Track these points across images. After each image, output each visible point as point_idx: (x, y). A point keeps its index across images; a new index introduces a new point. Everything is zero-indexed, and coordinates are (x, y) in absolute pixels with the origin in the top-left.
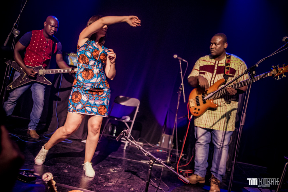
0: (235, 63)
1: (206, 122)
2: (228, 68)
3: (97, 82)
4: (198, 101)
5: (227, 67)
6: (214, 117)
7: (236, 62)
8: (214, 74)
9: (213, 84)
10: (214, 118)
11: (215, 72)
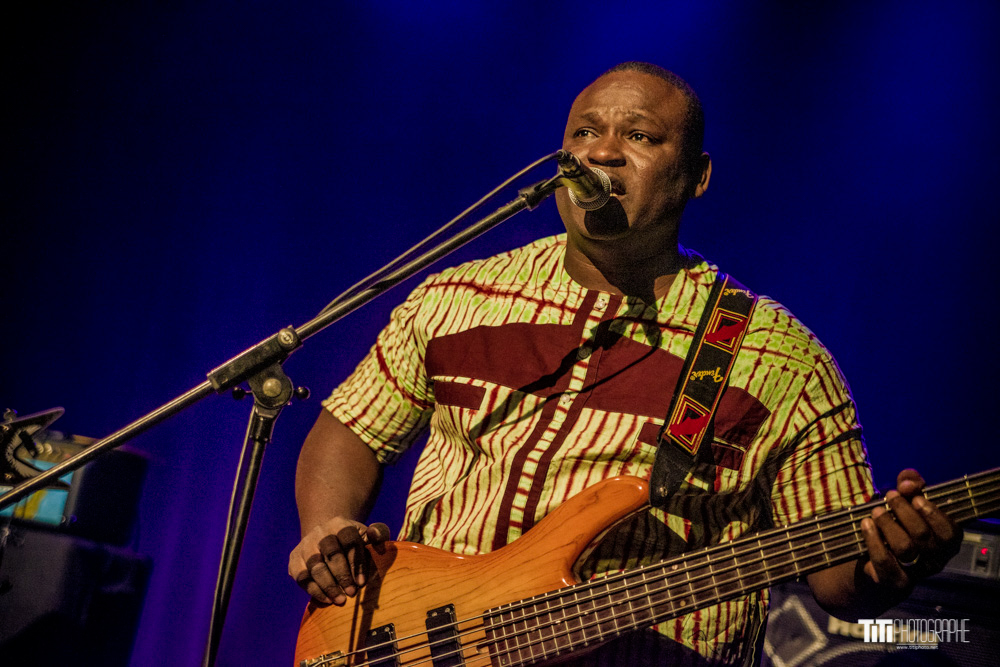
11: (576, 385)
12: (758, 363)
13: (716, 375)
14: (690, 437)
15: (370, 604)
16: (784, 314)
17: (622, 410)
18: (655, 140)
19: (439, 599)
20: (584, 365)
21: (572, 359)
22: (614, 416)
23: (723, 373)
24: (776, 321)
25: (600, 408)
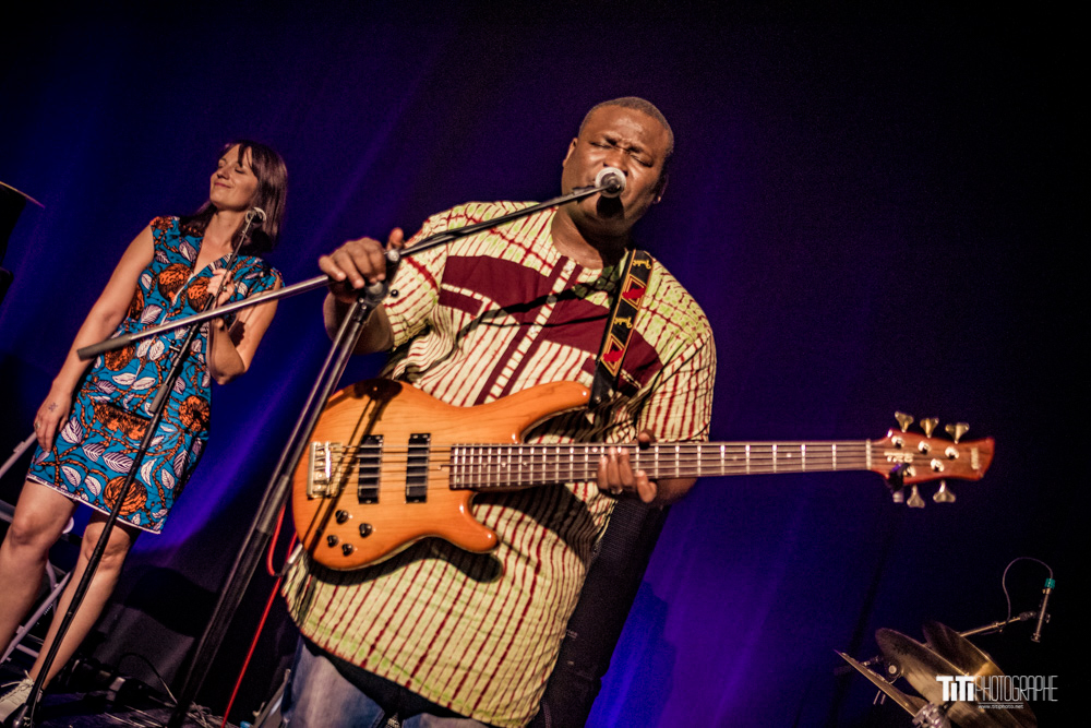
0: (668, 320)
1: (382, 633)
2: (621, 332)
3: (135, 388)
4: (375, 470)
5: (620, 320)
6: (441, 616)
7: (678, 319)
8: (533, 331)
9: (506, 391)
10: (442, 625)
11: (541, 319)
12: (664, 328)
13: (628, 321)
14: (613, 363)
15: (376, 416)
16: (688, 297)
17: (572, 345)
18: (645, 164)
19: (421, 428)
20: (550, 308)
21: (543, 301)
22: (566, 349)
23: (632, 322)
24: (680, 301)
25: (557, 342)
